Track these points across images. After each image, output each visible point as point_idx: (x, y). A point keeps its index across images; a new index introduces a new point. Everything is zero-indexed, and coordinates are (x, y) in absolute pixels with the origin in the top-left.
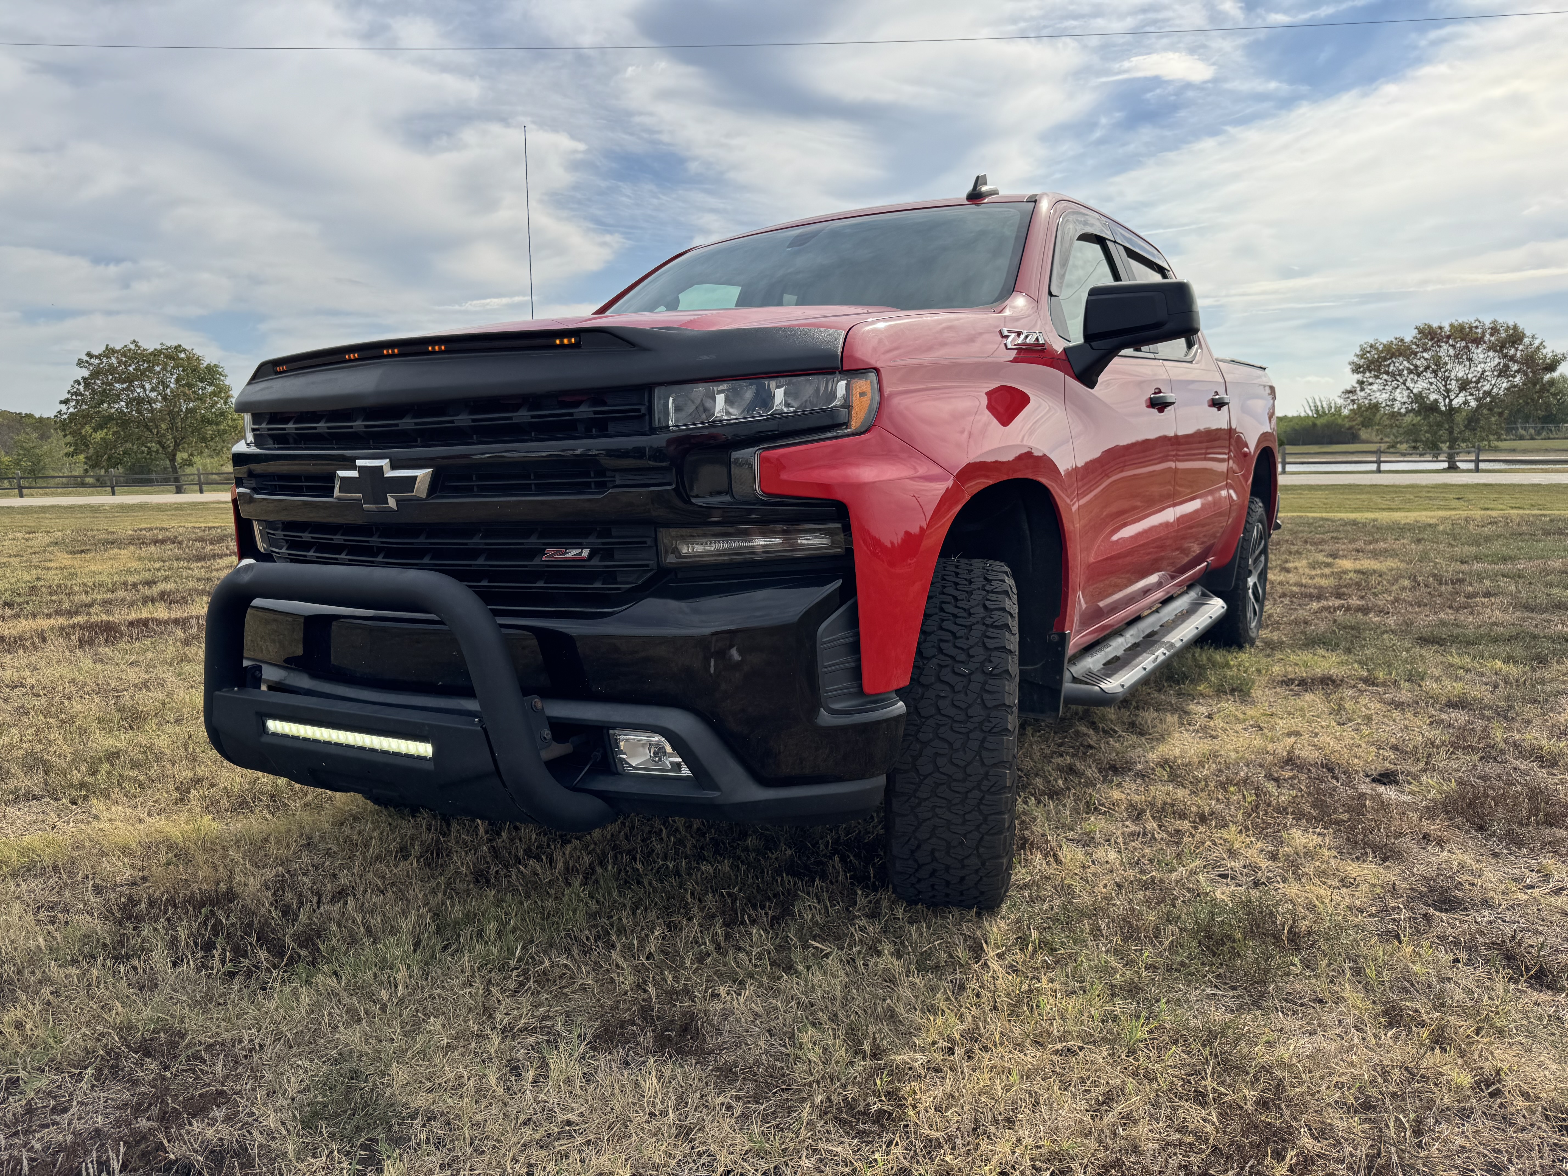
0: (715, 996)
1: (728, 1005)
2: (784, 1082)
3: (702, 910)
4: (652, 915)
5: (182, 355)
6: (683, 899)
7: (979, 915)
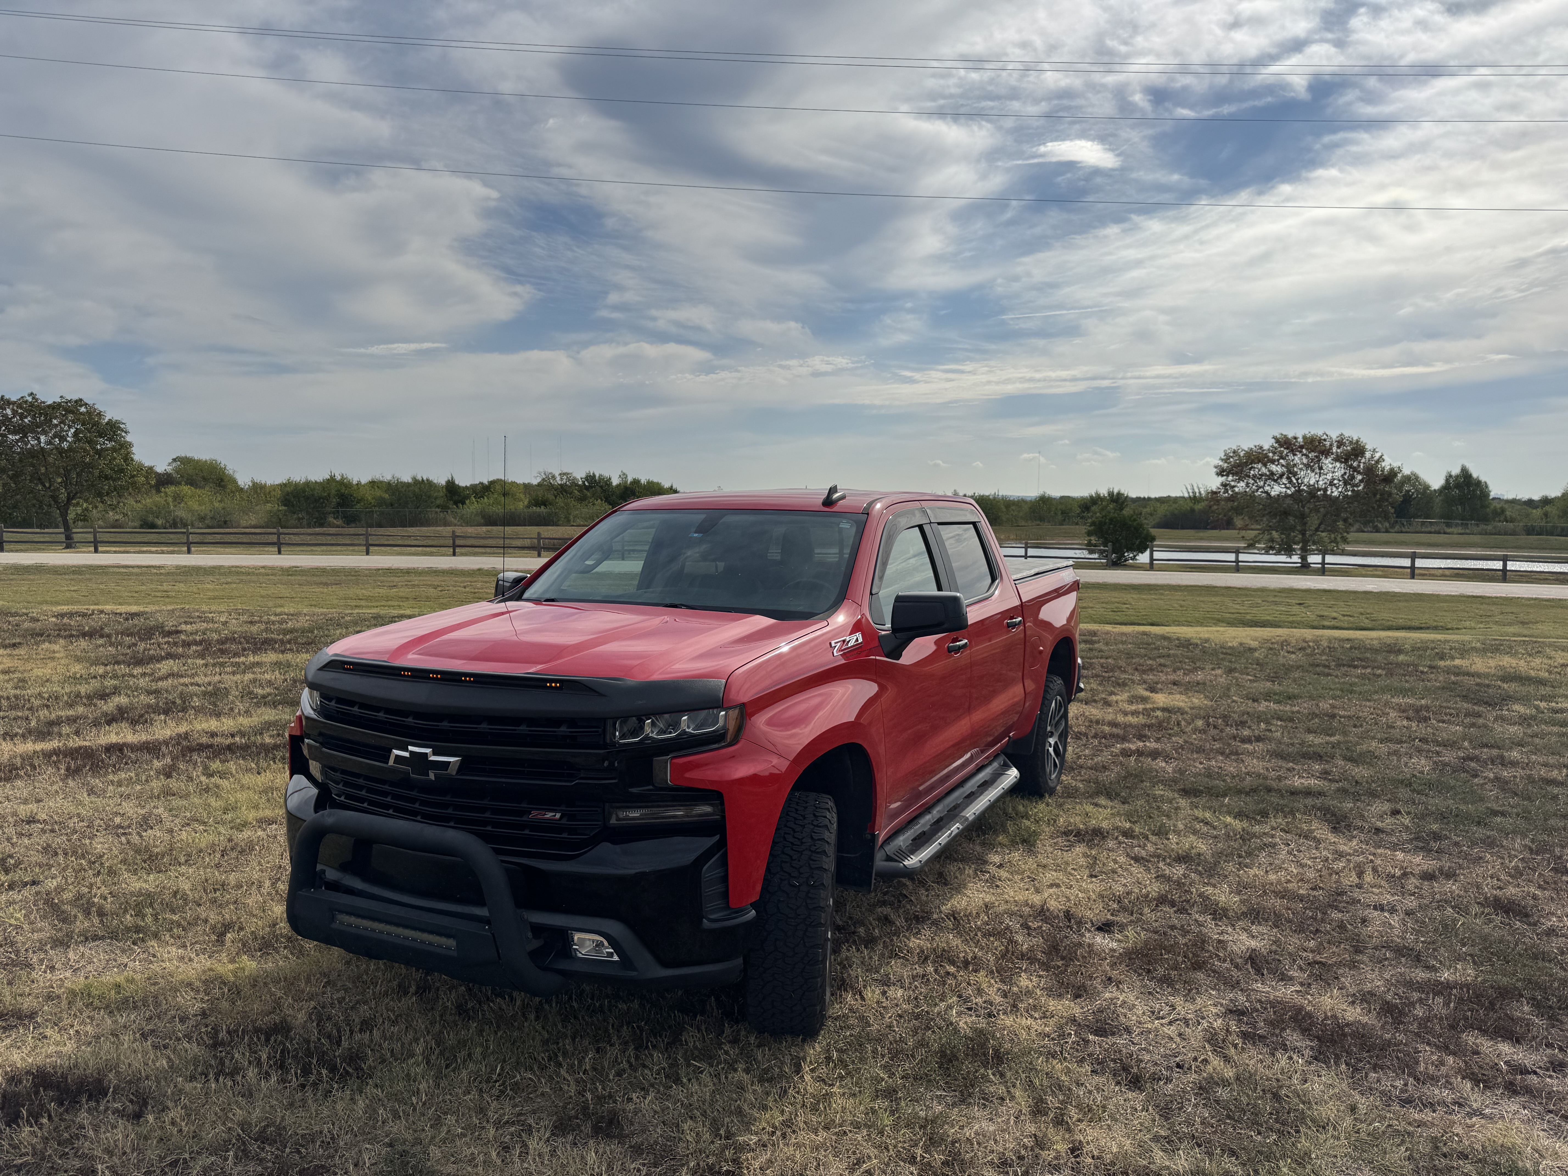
0: (630, 1100)
1: (638, 1106)
2: (671, 1155)
3: (619, 1037)
4: (586, 1042)
5: (83, 409)
6: (606, 1031)
7: (804, 1041)
